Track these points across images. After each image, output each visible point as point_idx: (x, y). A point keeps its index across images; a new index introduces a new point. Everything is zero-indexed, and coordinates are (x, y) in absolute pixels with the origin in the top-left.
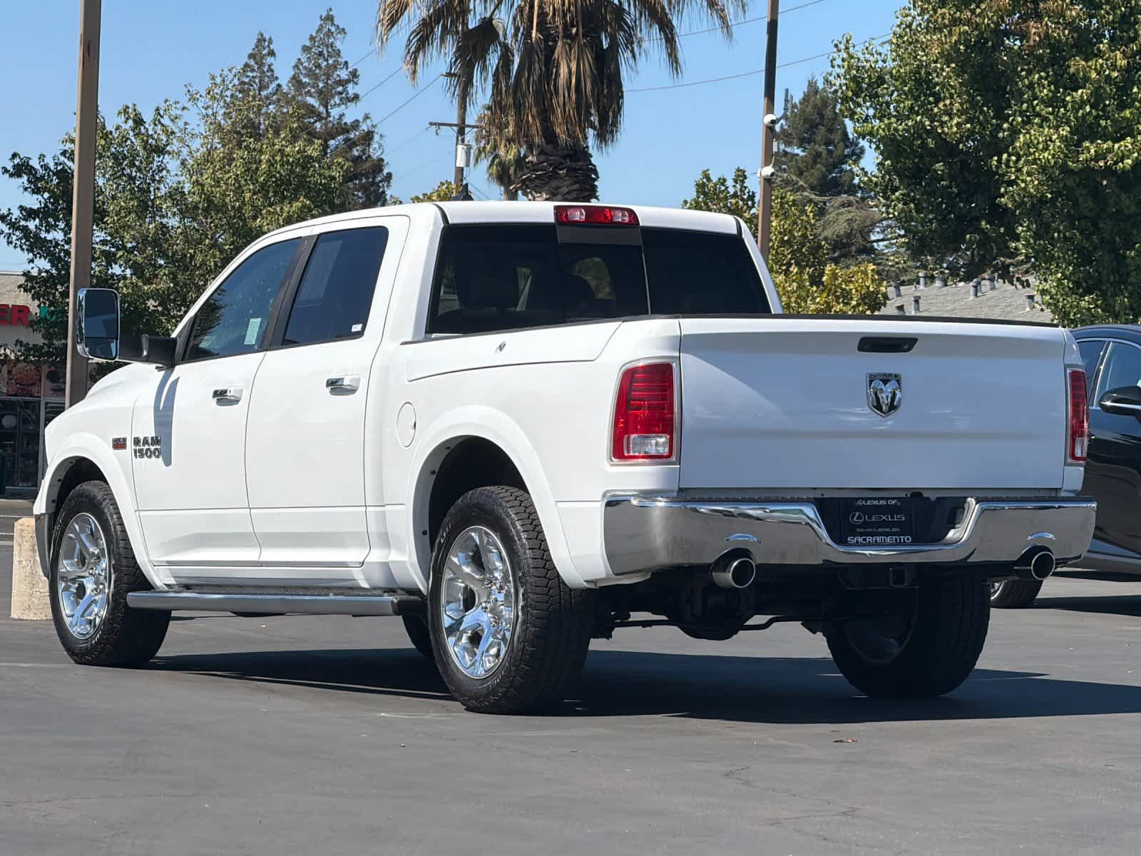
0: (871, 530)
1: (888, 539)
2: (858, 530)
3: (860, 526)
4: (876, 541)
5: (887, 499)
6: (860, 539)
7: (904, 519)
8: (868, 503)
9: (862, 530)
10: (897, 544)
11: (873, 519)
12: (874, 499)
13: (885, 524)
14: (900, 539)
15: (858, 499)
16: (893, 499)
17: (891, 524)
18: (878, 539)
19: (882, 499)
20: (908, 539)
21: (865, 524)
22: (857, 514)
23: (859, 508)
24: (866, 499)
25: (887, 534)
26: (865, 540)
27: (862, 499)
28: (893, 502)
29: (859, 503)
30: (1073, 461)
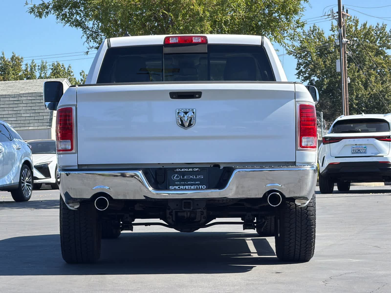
0: (184, 183)
1: (193, 187)
2: (176, 183)
3: (177, 181)
4: (186, 188)
5: (193, 168)
6: (177, 187)
7: (203, 177)
8: (182, 170)
9: (178, 183)
10: (197, 189)
11: (185, 178)
12: (186, 168)
13: (191, 180)
14: (199, 187)
15: (176, 168)
16: (196, 168)
17: (195, 180)
18: (187, 187)
19: (190, 168)
20: (204, 187)
21: (181, 180)
22: (176, 175)
23: (177, 173)
24: (181, 168)
25: (192, 185)
26: (179, 187)
27: (179, 168)
28: (197, 169)
29: (177, 170)
30: (301, 148)
